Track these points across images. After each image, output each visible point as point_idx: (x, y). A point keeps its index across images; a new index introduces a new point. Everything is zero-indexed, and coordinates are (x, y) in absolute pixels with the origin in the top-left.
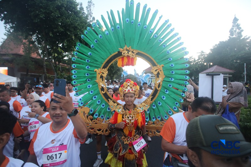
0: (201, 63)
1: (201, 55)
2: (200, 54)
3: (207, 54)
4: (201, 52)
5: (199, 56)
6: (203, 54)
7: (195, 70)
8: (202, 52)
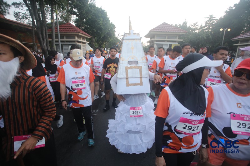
0: (207, 30)
1: (209, 21)
2: (208, 19)
3: (216, 20)
4: (209, 17)
5: (206, 22)
6: (211, 19)
7: (205, 38)
8: (211, 17)
